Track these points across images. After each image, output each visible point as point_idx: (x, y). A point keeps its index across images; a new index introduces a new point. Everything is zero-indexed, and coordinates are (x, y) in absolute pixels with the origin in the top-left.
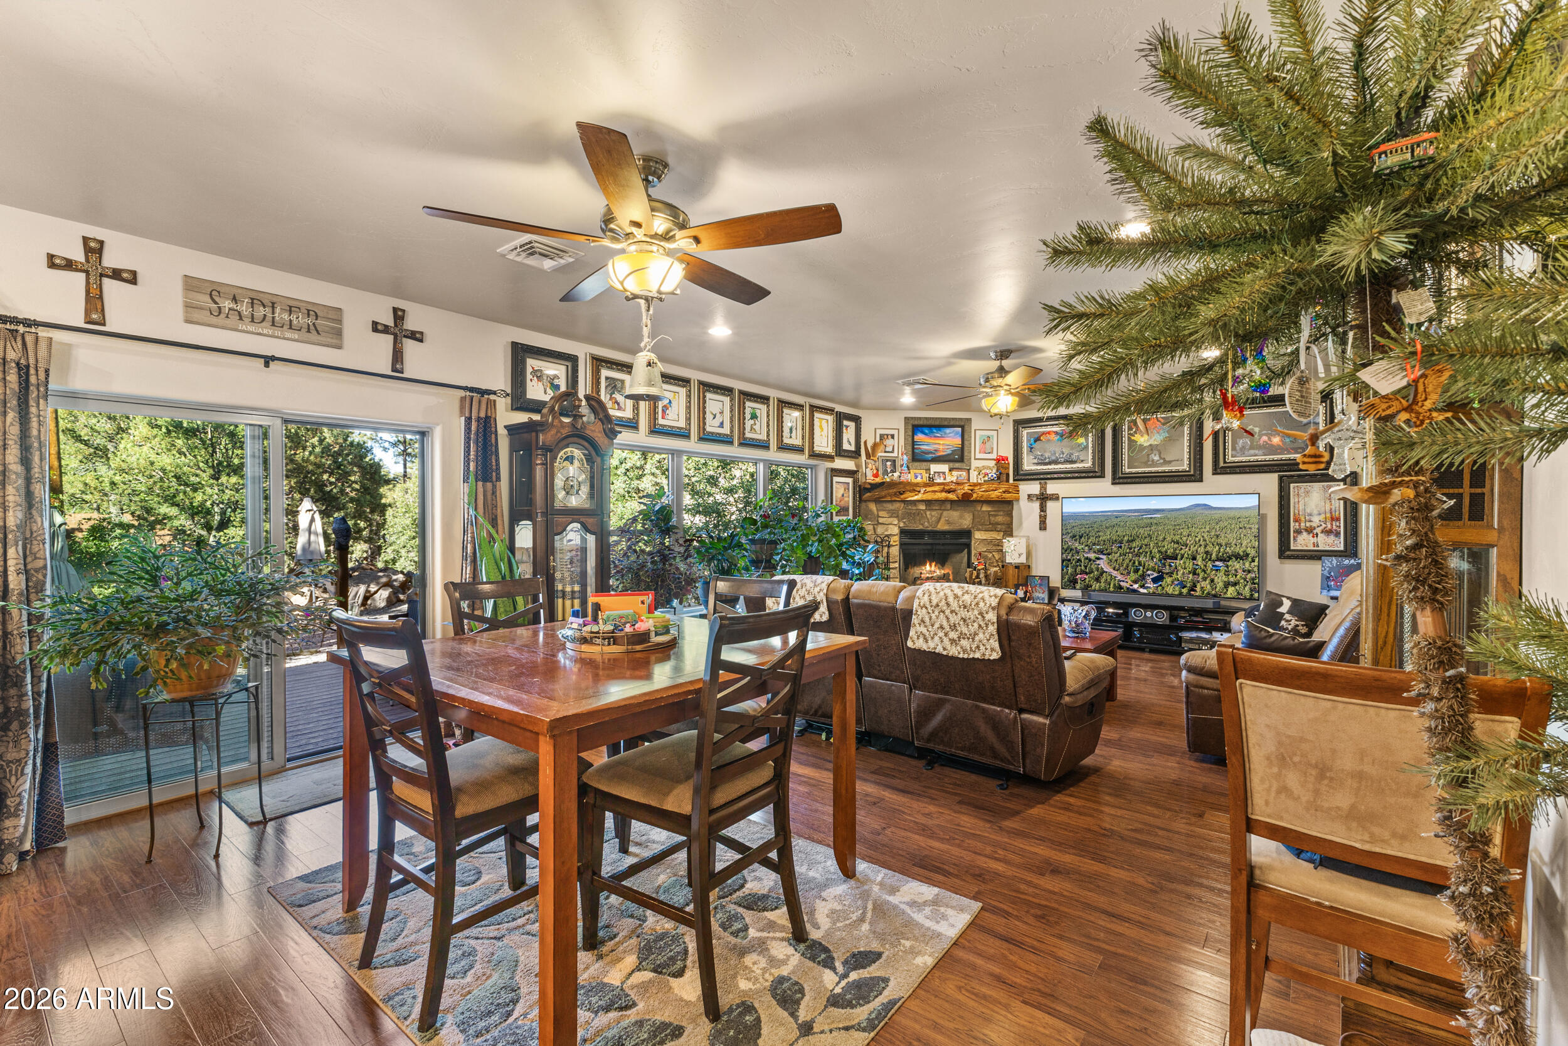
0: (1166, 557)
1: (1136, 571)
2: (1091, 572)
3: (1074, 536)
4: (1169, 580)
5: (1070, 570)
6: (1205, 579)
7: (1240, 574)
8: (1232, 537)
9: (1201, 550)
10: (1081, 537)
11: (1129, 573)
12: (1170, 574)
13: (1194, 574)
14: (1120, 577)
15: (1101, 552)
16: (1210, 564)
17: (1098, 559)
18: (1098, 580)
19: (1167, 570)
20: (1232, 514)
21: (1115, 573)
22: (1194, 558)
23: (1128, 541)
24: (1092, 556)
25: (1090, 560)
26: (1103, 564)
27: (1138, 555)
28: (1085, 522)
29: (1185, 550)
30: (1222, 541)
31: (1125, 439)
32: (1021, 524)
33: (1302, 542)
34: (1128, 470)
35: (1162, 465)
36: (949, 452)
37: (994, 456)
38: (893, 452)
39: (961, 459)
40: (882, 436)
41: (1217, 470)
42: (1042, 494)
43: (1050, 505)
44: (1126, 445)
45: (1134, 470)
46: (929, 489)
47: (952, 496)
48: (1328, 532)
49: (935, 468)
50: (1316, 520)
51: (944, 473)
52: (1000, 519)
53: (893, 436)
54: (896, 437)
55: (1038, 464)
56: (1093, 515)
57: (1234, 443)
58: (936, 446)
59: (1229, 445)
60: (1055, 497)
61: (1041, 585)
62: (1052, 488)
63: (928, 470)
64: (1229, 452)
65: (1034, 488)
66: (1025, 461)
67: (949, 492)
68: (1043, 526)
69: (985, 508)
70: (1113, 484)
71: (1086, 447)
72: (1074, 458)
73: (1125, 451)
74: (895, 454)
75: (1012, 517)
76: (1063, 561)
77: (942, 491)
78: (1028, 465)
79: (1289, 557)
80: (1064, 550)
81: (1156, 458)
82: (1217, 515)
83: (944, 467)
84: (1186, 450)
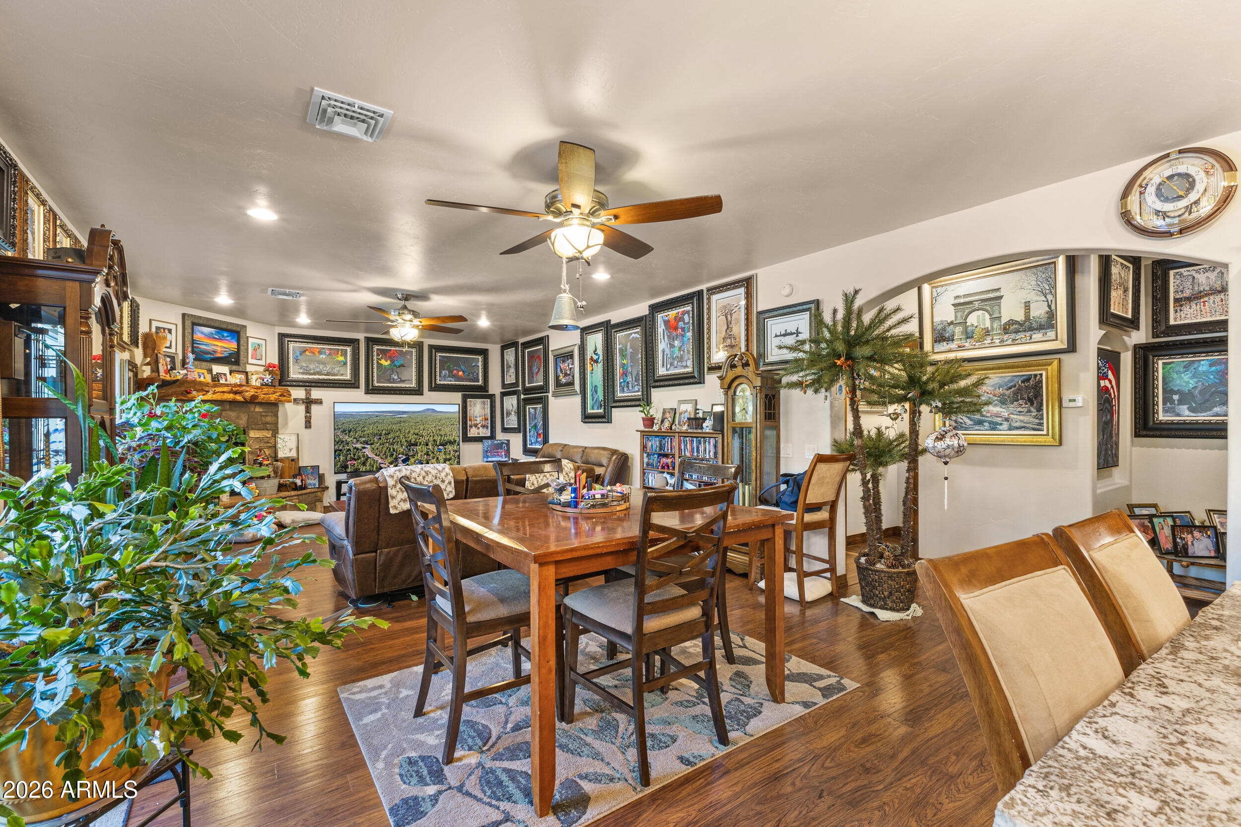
0: (411, 444)
1: (392, 455)
2: (359, 458)
3: (344, 431)
4: (412, 460)
5: (342, 458)
6: (433, 458)
7: (452, 453)
8: (446, 430)
9: (431, 439)
10: (350, 431)
11: (386, 457)
12: (413, 456)
13: (428, 454)
14: (380, 461)
15: (366, 443)
16: (436, 448)
17: (364, 448)
18: (364, 464)
19: (411, 453)
20: (447, 416)
21: (376, 458)
22: (427, 445)
23: (386, 434)
24: (359, 446)
25: (358, 449)
26: (368, 452)
27: (392, 444)
28: (351, 419)
29: (422, 440)
30: (443, 433)
31: (375, 362)
32: (286, 423)
33: (473, 432)
34: (376, 384)
35: (399, 382)
36: (226, 354)
37: (262, 362)
38: (170, 347)
39: (237, 363)
40: (158, 328)
41: (431, 389)
42: (307, 398)
43: (314, 408)
44: (375, 366)
45: (381, 385)
46: (217, 389)
47: (239, 398)
48: (483, 426)
49: (217, 369)
50: (478, 419)
51: (225, 375)
52: (269, 419)
53: (170, 331)
54: (174, 332)
55: (303, 373)
56: (359, 414)
57: (440, 372)
58: (215, 348)
59: (438, 373)
60: (319, 402)
61: (312, 473)
62: (316, 394)
63: (210, 371)
64: (438, 377)
65: (298, 393)
66: (291, 370)
67: (236, 393)
68: (308, 424)
69: (258, 409)
70: (366, 393)
71: (345, 364)
72: (335, 371)
73: (375, 370)
74: (173, 350)
75: (277, 417)
76: (335, 451)
77: (229, 392)
78: (294, 373)
79: (467, 441)
80: (337, 442)
81: (396, 377)
82: (439, 416)
83: (224, 369)
84: (414, 374)
